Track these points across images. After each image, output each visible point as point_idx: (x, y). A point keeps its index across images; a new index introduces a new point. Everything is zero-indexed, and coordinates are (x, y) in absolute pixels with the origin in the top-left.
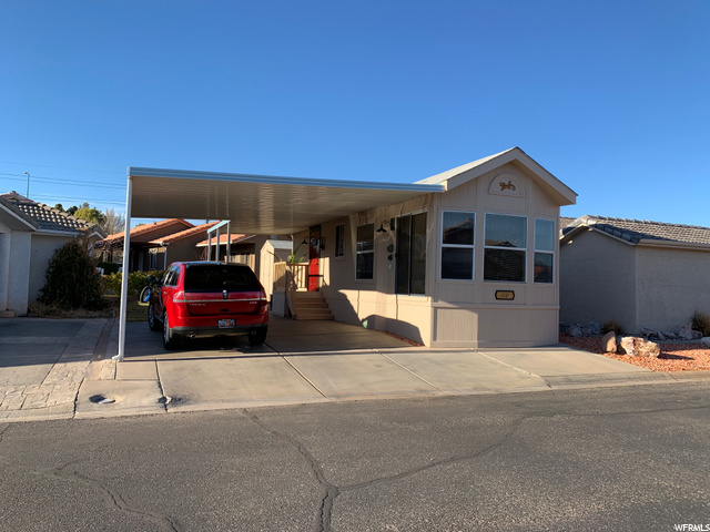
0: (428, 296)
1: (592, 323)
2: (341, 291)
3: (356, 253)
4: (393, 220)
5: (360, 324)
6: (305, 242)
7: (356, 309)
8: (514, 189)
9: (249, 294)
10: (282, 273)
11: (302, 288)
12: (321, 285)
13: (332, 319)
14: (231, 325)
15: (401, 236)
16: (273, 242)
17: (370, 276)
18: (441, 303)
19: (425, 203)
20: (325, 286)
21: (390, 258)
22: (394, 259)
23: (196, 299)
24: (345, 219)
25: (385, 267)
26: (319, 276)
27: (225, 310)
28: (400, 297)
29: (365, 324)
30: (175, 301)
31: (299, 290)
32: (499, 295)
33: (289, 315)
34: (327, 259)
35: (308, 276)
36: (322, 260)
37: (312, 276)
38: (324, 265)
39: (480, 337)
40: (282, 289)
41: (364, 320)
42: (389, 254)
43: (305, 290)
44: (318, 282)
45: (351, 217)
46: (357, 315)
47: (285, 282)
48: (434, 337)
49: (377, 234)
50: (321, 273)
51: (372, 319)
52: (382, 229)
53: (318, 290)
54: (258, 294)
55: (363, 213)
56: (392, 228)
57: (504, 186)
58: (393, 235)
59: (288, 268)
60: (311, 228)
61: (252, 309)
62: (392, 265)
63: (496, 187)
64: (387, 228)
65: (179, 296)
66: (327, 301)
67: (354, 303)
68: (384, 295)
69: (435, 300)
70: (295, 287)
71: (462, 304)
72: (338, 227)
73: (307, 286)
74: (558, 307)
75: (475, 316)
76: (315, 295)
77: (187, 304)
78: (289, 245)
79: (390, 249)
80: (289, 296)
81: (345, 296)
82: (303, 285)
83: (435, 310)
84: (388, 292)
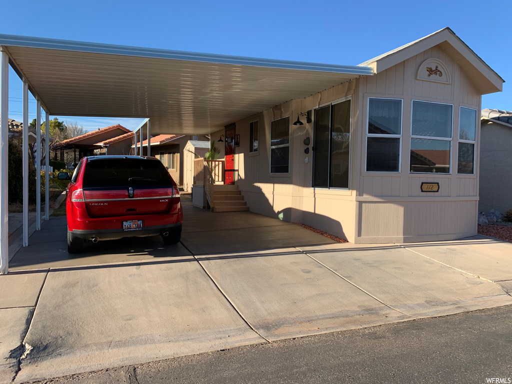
0: (352, 189)
1: (493, 211)
2: (257, 184)
3: (270, 148)
4: (309, 113)
5: (275, 216)
6: (221, 140)
7: (271, 201)
8: (441, 75)
9: (161, 191)
10: (201, 168)
11: (219, 182)
12: (236, 179)
13: (247, 211)
14: (138, 227)
15: (319, 128)
16: (194, 142)
17: (285, 169)
18: (366, 197)
19: (349, 90)
20: (240, 180)
21: (307, 151)
22: (311, 152)
23: (97, 197)
24: (259, 115)
25: (301, 161)
26: (234, 170)
27: (132, 211)
28: (319, 190)
29: (281, 216)
30: (74, 200)
31: (217, 183)
32: (425, 187)
33: (207, 207)
34: (242, 155)
35: (224, 171)
36: (236, 156)
37: (228, 171)
38: (239, 160)
39: (405, 232)
40: (201, 183)
41: (279, 213)
42: (306, 147)
43: (222, 183)
44: (233, 176)
45: (265, 112)
46: (272, 207)
47: (204, 176)
48: (359, 233)
49: (292, 127)
50: (236, 168)
51: (287, 211)
52: (298, 122)
53: (233, 183)
54: (169, 190)
55: (277, 107)
56: (309, 121)
57: (431, 71)
58: (309, 128)
59: (205, 163)
60: (225, 127)
61: (163, 208)
62: (309, 159)
63: (423, 72)
64: (304, 121)
65: (77, 194)
66: (243, 193)
67: (269, 196)
68: (301, 188)
69: (360, 194)
70: (213, 181)
71: (387, 197)
72: (252, 124)
73: (224, 179)
74: (478, 198)
75: (401, 210)
76: (231, 188)
77: (86, 204)
78: (207, 145)
79: (307, 142)
80: (207, 189)
81: (259, 189)
82: (220, 179)
83: (360, 204)
84: (305, 185)
